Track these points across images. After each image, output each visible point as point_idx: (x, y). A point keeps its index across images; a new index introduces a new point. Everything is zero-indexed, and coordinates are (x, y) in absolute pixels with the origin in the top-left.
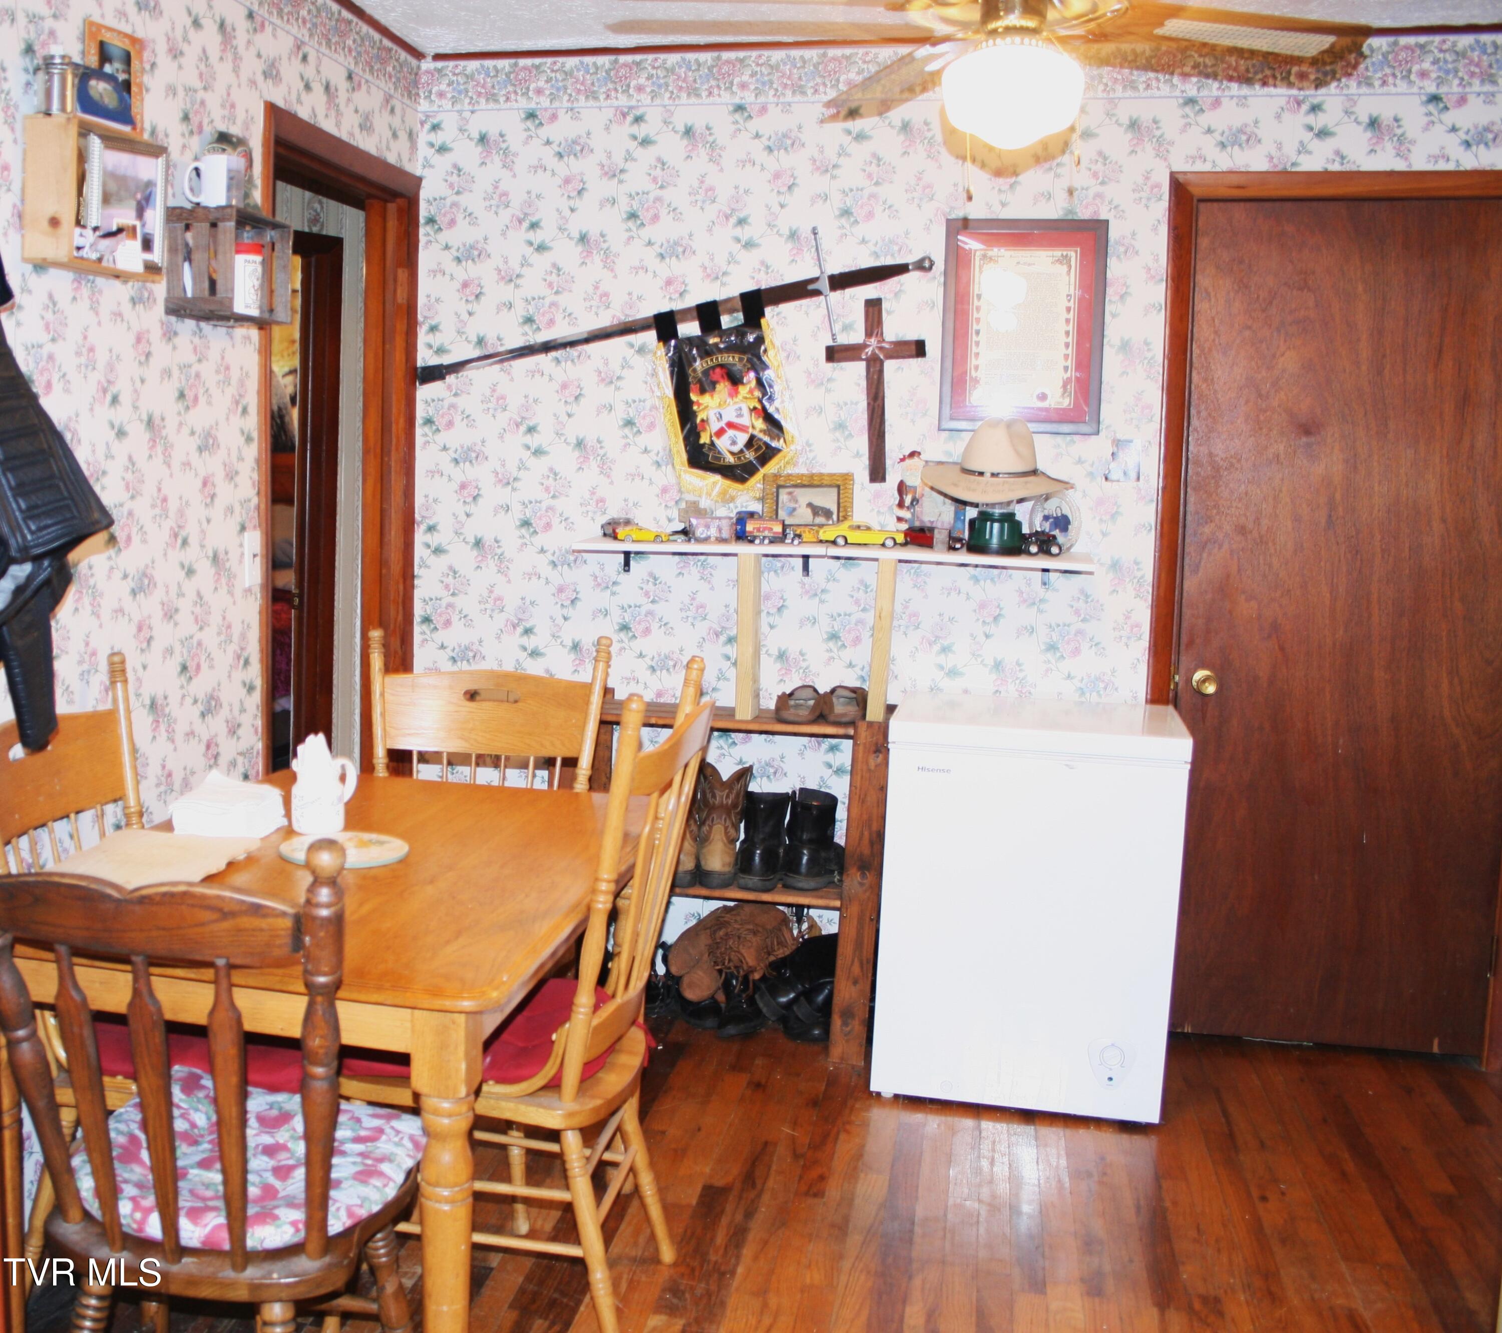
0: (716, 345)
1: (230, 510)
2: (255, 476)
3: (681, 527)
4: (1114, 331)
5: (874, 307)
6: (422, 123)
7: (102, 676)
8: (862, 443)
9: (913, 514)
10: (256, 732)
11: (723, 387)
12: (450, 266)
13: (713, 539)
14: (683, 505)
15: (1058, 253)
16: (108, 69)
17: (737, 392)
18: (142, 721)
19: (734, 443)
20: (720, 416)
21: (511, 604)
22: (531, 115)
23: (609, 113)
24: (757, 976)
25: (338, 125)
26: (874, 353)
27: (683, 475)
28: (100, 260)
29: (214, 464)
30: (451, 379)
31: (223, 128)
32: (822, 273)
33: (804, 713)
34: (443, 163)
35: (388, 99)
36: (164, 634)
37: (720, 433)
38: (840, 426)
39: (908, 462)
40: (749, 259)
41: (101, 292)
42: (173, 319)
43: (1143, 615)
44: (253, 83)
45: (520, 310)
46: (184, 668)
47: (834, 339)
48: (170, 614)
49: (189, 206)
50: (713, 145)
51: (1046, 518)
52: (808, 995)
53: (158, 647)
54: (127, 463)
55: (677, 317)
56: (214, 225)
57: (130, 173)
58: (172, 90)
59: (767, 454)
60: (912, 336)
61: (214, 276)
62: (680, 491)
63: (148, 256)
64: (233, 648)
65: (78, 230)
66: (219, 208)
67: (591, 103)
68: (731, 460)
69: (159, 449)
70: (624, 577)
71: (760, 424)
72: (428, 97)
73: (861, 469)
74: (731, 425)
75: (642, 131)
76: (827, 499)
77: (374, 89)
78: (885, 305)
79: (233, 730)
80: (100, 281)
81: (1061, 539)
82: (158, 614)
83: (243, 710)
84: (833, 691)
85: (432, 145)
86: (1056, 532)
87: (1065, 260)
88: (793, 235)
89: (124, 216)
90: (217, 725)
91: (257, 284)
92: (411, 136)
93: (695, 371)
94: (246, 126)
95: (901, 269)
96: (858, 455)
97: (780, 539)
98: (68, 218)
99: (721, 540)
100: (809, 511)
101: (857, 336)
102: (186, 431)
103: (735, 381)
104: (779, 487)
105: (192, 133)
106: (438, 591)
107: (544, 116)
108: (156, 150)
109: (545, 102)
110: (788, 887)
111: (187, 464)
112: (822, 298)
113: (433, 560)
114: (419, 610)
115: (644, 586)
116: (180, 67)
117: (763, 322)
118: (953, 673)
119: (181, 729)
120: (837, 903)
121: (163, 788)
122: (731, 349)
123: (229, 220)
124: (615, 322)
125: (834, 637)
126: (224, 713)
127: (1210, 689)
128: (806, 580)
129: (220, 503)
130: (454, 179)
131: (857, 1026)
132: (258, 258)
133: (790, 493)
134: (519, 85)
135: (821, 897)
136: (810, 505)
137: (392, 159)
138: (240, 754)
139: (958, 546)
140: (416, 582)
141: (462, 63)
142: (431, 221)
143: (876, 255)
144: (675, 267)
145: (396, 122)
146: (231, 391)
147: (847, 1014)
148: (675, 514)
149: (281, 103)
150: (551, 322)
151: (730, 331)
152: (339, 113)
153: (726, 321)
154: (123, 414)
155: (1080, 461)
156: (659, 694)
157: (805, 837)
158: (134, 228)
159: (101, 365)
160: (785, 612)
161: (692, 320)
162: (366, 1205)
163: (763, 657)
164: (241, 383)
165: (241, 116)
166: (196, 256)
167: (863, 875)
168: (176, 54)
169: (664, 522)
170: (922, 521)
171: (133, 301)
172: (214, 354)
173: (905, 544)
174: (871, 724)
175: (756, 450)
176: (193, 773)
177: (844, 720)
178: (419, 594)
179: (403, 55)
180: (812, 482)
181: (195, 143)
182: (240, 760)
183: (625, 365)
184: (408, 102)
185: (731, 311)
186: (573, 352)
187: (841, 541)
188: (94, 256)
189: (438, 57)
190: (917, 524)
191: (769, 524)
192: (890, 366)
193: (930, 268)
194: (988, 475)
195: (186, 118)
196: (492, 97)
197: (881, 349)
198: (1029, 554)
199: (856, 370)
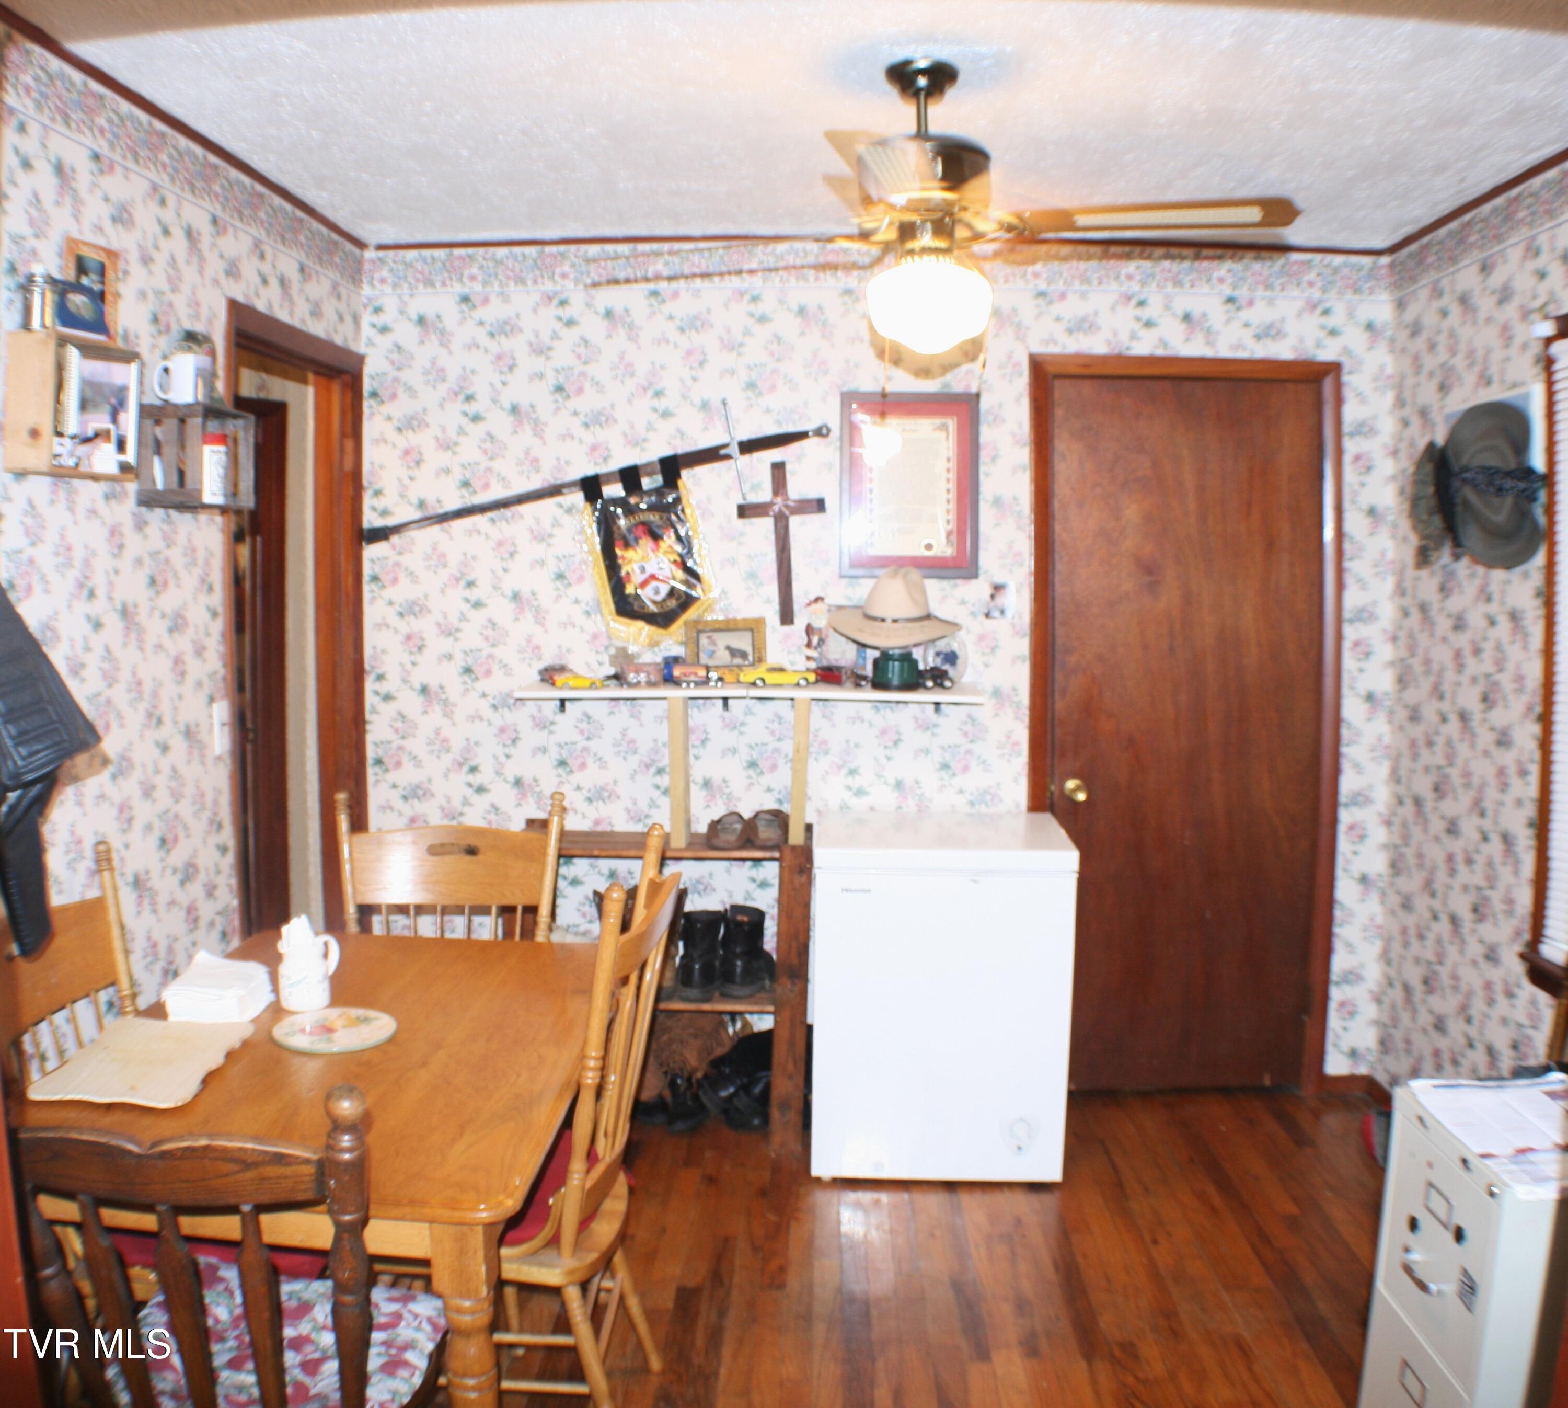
0: (637, 505)
1: (199, 684)
2: (221, 649)
3: (612, 671)
4: (988, 488)
5: (778, 469)
6: (365, 306)
7: (88, 863)
8: (772, 590)
9: (820, 654)
10: (231, 891)
11: (646, 543)
12: (392, 435)
13: (643, 684)
14: (612, 651)
15: (938, 421)
16: (85, 281)
17: (658, 546)
18: (127, 897)
19: (657, 592)
20: (643, 570)
21: (457, 745)
22: (465, 299)
23: (537, 297)
24: (699, 1075)
25: (291, 314)
26: (780, 511)
27: (612, 624)
28: (77, 465)
29: (183, 644)
30: (395, 539)
31: (188, 326)
32: (732, 439)
33: (732, 838)
34: (384, 342)
35: (335, 286)
36: (143, 812)
37: (643, 584)
38: (752, 576)
39: (814, 606)
40: (666, 427)
41: (76, 492)
42: (143, 509)
43: (1022, 735)
44: (216, 282)
45: (458, 475)
46: (163, 841)
47: (744, 499)
48: (148, 792)
49: (158, 403)
50: (631, 327)
51: (938, 654)
52: (745, 1089)
53: (138, 825)
54: (104, 654)
55: (601, 480)
56: (182, 421)
57: (104, 379)
58: (143, 295)
59: (687, 602)
60: (813, 495)
61: (183, 467)
62: (609, 638)
63: (122, 458)
64: (207, 814)
65: (57, 440)
66: (189, 406)
67: (520, 288)
68: (653, 608)
69: (133, 636)
70: (560, 718)
71: (680, 574)
72: (371, 284)
73: (771, 614)
74: (653, 577)
75: (566, 313)
76: (743, 642)
77: (322, 278)
78: (788, 468)
79: (210, 891)
80: (76, 483)
81: (952, 672)
82: (136, 792)
83: (218, 872)
84: (757, 815)
85: (374, 326)
86: (946, 667)
87: (944, 427)
88: (705, 406)
89: (99, 421)
90: (196, 890)
91: (221, 471)
92: (356, 319)
93: (619, 528)
94: (210, 322)
95: (802, 435)
96: (768, 601)
97: (706, 681)
98: (47, 428)
99: (651, 684)
100: (727, 653)
101: (764, 494)
102: (157, 614)
103: (656, 537)
104: (699, 632)
105: (160, 332)
106: (389, 735)
107: (476, 300)
108: (128, 357)
109: (478, 287)
110: (725, 996)
111: (159, 647)
112: (731, 462)
113: (382, 707)
114: (371, 752)
115: (579, 725)
116: (151, 273)
117: (680, 483)
118: (860, 792)
119: (163, 899)
120: (771, 1008)
121: (149, 959)
122: (651, 508)
123: (196, 416)
124: (546, 485)
125: (753, 765)
126: (202, 877)
127: (1081, 797)
128: (726, 714)
129: (190, 679)
130: (395, 356)
131: (794, 1116)
132: (222, 448)
133: (709, 638)
134: (454, 271)
135: (756, 1003)
136: (728, 648)
137: (338, 340)
138: (219, 913)
139: (863, 683)
140: (368, 727)
141: (401, 253)
142: (374, 395)
143: (779, 423)
144: (600, 434)
145: (342, 307)
146: (197, 571)
147: (785, 1105)
148: (606, 659)
149: (241, 299)
150: (487, 486)
151: (650, 493)
152: (292, 302)
153: (647, 483)
154: (99, 607)
155: (963, 602)
156: (597, 822)
157: (738, 950)
158: (108, 432)
159: (77, 562)
160: (709, 744)
161: (615, 482)
162: (397, 1398)
163: (692, 786)
164: (207, 563)
165: (204, 312)
166: (166, 450)
167: (793, 983)
168: (146, 260)
169: (595, 666)
170: (828, 660)
171: (107, 497)
172: (181, 539)
173: (817, 681)
174: (794, 848)
175: (677, 599)
176: (176, 939)
177: (770, 844)
178: (371, 738)
179: (349, 246)
180: (729, 626)
181: (164, 342)
182: (219, 920)
183: (556, 523)
184: (352, 287)
185: (650, 474)
186: (507, 512)
187: (759, 682)
188: (71, 462)
189: (381, 247)
190: (825, 663)
191: (692, 669)
192: (795, 522)
193: (827, 435)
194: (889, 621)
195: (155, 320)
196: (429, 283)
197: (787, 506)
198: (926, 688)
199: (765, 526)
